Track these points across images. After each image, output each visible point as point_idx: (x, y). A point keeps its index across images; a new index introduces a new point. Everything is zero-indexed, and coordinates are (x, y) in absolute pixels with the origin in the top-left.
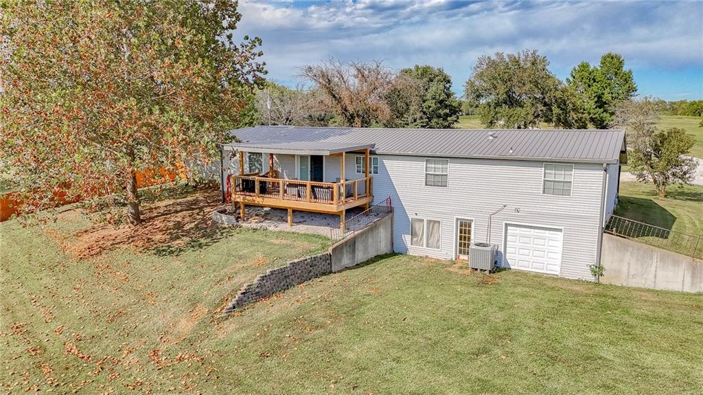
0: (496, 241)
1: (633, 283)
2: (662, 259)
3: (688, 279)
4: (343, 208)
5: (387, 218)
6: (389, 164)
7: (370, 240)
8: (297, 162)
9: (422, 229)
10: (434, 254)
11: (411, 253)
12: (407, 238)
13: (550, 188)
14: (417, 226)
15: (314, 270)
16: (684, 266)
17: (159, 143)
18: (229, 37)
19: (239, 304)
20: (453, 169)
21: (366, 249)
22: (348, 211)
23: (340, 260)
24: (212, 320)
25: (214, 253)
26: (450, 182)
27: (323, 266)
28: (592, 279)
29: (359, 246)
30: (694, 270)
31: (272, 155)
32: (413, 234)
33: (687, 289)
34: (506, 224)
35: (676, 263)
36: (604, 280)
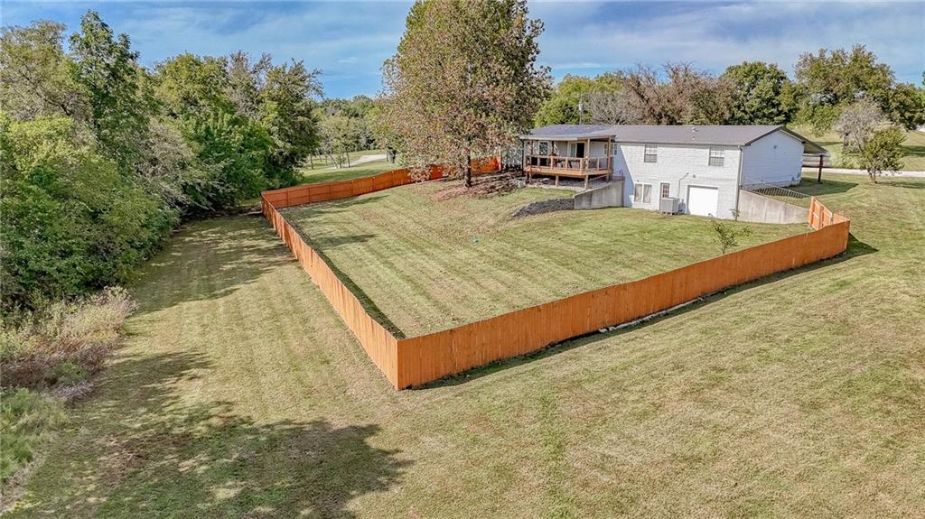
0: (683, 197)
1: (755, 220)
2: (770, 204)
3: (782, 215)
4: (587, 174)
5: (619, 184)
6: (623, 148)
7: (604, 196)
8: (569, 147)
9: (641, 191)
10: (647, 207)
11: (633, 207)
12: (632, 197)
13: (713, 162)
14: (639, 189)
15: (562, 206)
16: (780, 208)
17: (485, 134)
18: (532, 65)
19: (518, 215)
20: (660, 151)
21: (600, 200)
22: (590, 177)
23: (580, 203)
24: (505, 220)
25: (509, 198)
26: (659, 160)
27: (568, 205)
28: (733, 218)
29: (595, 198)
30: (786, 209)
31: (553, 142)
32: (636, 195)
33: (782, 223)
34: (689, 186)
35: (777, 206)
36: (739, 219)
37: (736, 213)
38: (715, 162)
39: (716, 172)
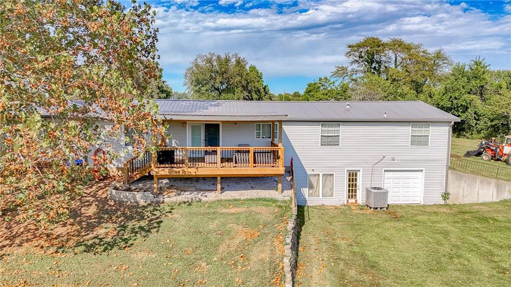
0: (378, 184)
1: (467, 201)
2: (481, 182)
3: (495, 193)
6: (288, 129)
9: (318, 182)
10: (328, 202)
11: (309, 204)
12: (305, 192)
13: (415, 141)
14: (314, 180)
16: (493, 185)
20: (344, 130)
26: (341, 141)
28: (443, 202)
30: (498, 187)
34: (385, 171)
36: (449, 202)
37: (446, 196)
38: (419, 141)
39: (420, 152)
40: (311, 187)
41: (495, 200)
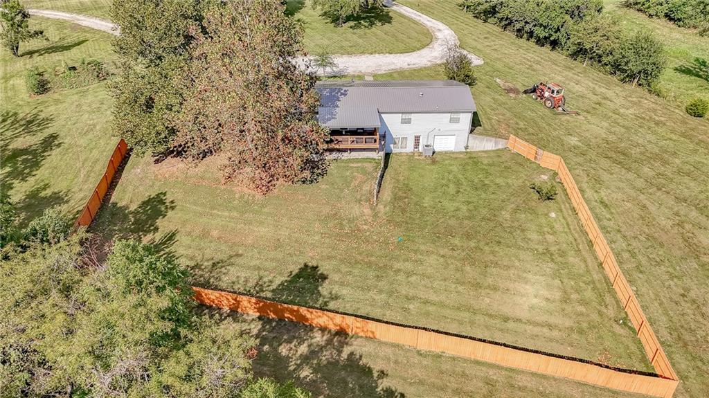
0: (430, 142)
1: (478, 149)
2: (487, 140)
6: (383, 115)
9: (399, 142)
10: (404, 151)
11: (393, 152)
12: (392, 145)
13: (453, 121)
14: (397, 140)
20: (413, 116)
26: (412, 122)
28: (465, 150)
34: (434, 136)
35: (491, 141)
36: (468, 150)
37: (466, 148)
39: (455, 126)
40: (395, 143)
41: (493, 149)
